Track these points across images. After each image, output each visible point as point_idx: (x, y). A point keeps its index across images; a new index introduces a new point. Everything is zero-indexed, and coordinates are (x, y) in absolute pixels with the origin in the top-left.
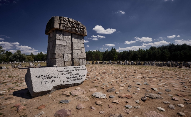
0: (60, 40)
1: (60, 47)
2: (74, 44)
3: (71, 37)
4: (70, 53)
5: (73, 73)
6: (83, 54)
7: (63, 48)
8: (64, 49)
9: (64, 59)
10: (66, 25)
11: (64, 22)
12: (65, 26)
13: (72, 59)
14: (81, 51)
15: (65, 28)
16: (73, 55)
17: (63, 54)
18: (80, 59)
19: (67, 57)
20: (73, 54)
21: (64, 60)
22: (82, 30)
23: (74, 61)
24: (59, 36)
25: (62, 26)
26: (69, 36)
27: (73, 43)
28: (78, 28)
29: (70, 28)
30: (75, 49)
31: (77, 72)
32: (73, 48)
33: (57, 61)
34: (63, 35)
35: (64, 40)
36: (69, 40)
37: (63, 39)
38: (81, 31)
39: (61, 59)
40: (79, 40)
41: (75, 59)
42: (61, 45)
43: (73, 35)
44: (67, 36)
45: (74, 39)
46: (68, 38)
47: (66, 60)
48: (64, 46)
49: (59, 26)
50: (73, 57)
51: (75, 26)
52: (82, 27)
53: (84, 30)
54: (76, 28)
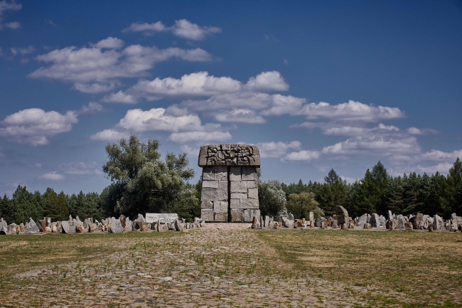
0: (208, 180)
1: (208, 192)
2: (233, 185)
3: (226, 173)
4: (225, 200)
5: (166, 217)
6: (251, 200)
7: (212, 193)
9: (215, 209)
10: (216, 157)
11: (213, 154)
12: (214, 160)
13: (229, 209)
14: (248, 195)
15: (215, 162)
16: (231, 203)
17: (213, 202)
18: (245, 209)
19: (218, 206)
20: (231, 200)
21: (213, 210)
22: (245, 158)
23: (232, 214)
24: (208, 175)
25: (209, 161)
26: (223, 172)
27: (232, 183)
28: (237, 157)
29: (223, 160)
30: (234, 193)
31: (169, 217)
32: (232, 191)
33: (202, 213)
34: (214, 172)
35: (216, 179)
36: (224, 179)
37: (213, 179)
39: (209, 209)
40: (243, 175)
41: (234, 210)
42: (209, 189)
43: (232, 169)
44: (219, 173)
45: (233, 177)
46: (221, 176)
47: (216, 211)
48: (215, 188)
49: (205, 161)
50: (231, 207)
51: (231, 156)
52: (248, 153)
53: (251, 158)
54: (232, 158)
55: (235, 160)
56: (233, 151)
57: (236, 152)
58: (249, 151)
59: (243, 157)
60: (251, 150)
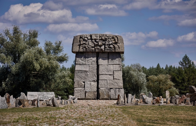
0: (80, 64)
1: (80, 74)
2: (101, 68)
3: (95, 58)
4: (94, 81)
5: (45, 95)
6: (116, 81)
7: (83, 75)
8: (85, 76)
9: (86, 88)
10: (87, 45)
11: (84, 42)
12: (85, 47)
13: (98, 88)
14: (114, 77)
15: (86, 49)
16: (100, 84)
17: (84, 82)
18: (111, 88)
19: (89, 86)
20: (100, 81)
21: (84, 89)
22: (111, 46)
23: (100, 92)
24: (80, 60)
25: (81, 48)
26: (93, 57)
27: (100, 66)
28: (105, 45)
29: (92, 47)
30: (102, 74)
31: (47, 95)
32: (100, 73)
33: (75, 91)
34: (85, 57)
35: (87, 63)
36: (93, 63)
37: (84, 63)
38: (111, 48)
39: (81, 88)
40: (110, 60)
41: (102, 89)
42: (81, 71)
43: (100, 54)
44: (89, 58)
45: (101, 61)
46: (91, 61)
47: (87, 89)
48: (86, 71)
49: (78, 48)
50: (100, 86)
51: (100, 44)
52: (114, 42)
53: (116, 46)
54: (100, 46)
55: (103, 47)
56: (102, 39)
57: (103, 40)
58: (115, 40)
59: (110, 45)
60: (116, 39)
